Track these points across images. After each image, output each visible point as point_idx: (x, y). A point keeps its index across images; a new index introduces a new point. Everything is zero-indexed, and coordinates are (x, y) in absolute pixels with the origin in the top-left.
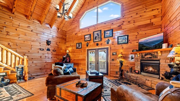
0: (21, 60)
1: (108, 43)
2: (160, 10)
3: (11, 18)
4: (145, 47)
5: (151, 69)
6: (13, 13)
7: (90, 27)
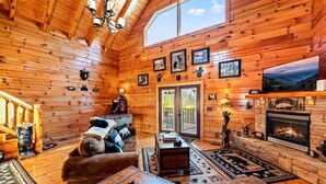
0: (27, 113)
1: (199, 75)
2: (309, 7)
3: (8, 30)
4: (277, 83)
5: (290, 132)
6: (12, 19)
7: (165, 43)
